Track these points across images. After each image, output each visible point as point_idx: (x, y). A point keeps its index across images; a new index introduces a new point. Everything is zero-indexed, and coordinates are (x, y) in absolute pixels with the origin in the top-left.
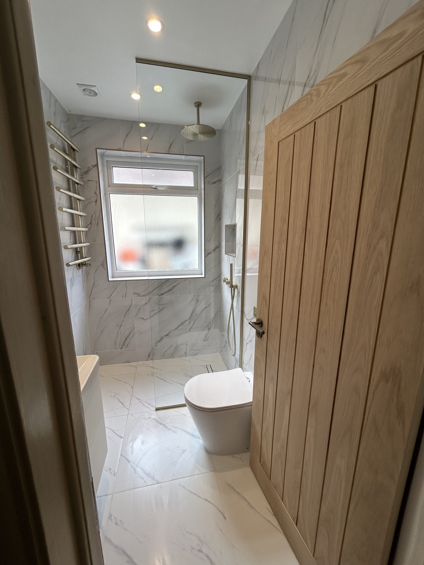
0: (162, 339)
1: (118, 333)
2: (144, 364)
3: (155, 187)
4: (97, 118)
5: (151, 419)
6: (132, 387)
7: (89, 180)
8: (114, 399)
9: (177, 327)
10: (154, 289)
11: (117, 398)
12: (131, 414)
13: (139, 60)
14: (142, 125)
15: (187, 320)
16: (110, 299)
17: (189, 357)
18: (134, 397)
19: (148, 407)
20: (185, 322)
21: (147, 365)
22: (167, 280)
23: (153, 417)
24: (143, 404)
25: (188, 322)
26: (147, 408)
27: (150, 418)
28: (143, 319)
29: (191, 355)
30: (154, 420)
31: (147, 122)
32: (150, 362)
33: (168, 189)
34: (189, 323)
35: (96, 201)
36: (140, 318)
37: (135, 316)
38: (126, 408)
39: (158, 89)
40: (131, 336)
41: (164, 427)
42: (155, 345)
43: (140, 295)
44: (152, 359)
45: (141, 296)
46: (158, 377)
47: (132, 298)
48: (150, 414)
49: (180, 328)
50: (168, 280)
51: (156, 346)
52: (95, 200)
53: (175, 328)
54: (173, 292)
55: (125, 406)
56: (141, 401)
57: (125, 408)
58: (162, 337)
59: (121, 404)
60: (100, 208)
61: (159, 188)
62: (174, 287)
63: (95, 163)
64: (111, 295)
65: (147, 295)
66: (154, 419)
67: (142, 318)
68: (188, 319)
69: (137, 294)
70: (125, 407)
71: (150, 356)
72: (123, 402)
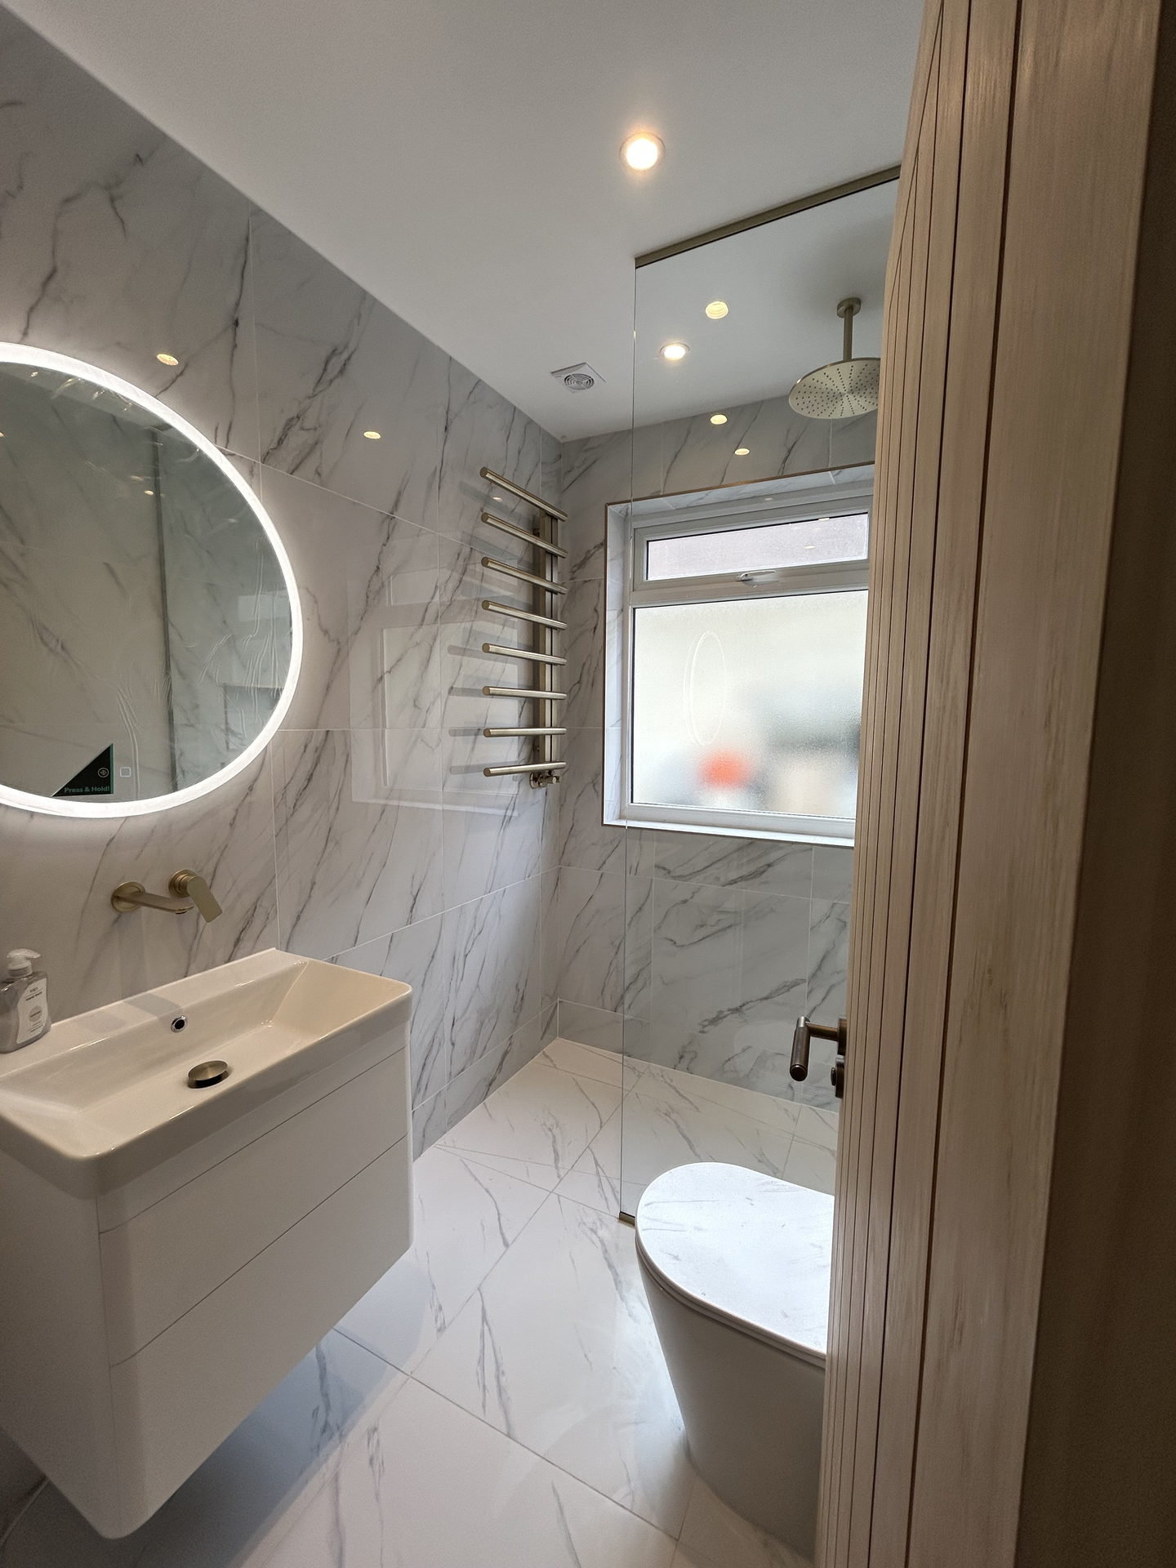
0: (722, 1018)
1: (611, 964)
2: (662, 1076)
3: (744, 578)
4: (616, 433)
5: (594, 1237)
6: (601, 1123)
7: (586, 582)
8: (546, 1134)
9: (771, 994)
10: (710, 863)
11: (554, 1137)
12: (559, 1195)
13: (642, 261)
14: (719, 419)
15: (803, 981)
16: (601, 872)
17: (799, 1104)
18: (593, 1153)
19: (606, 1199)
20: (796, 984)
21: (669, 1081)
22: (750, 841)
23: (602, 1233)
24: (600, 1185)
25: (805, 987)
26: (604, 1201)
27: (595, 1233)
28: (675, 943)
29: (807, 1101)
30: (599, 1244)
31: (728, 409)
32: (679, 1077)
33: (785, 576)
34: (810, 992)
35: (595, 628)
36: (667, 939)
37: (655, 931)
38: (558, 1173)
39: (717, 310)
40: (639, 984)
41: (612, 1281)
42: (699, 1028)
43: (671, 874)
44: (688, 1069)
45: (674, 878)
46: (678, 1127)
47: (652, 880)
48: (600, 1220)
49: (779, 999)
50: (753, 841)
51: (702, 1032)
52: (593, 627)
53: (764, 996)
54: (766, 883)
55: (560, 1165)
56: (601, 1173)
57: (556, 1171)
58: (721, 1012)
59: (553, 1155)
60: (602, 645)
61: (758, 577)
62: (769, 865)
63: (600, 539)
64: (604, 862)
65: (690, 878)
66: (602, 1241)
67: (672, 940)
68: (807, 977)
69: (664, 869)
70: (557, 1167)
71: (685, 1058)
72: (560, 1153)
